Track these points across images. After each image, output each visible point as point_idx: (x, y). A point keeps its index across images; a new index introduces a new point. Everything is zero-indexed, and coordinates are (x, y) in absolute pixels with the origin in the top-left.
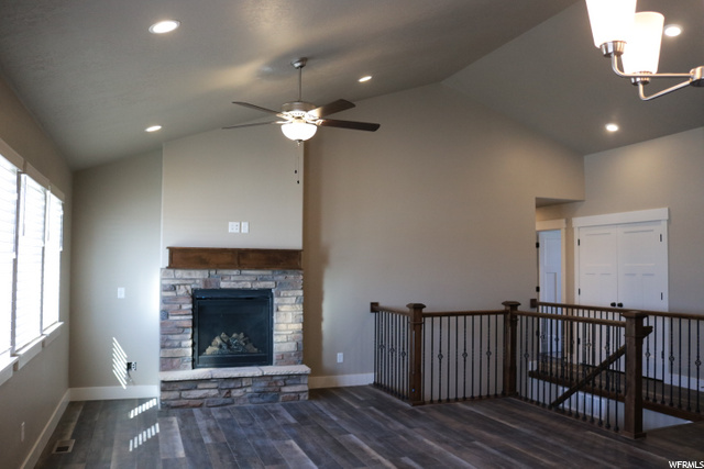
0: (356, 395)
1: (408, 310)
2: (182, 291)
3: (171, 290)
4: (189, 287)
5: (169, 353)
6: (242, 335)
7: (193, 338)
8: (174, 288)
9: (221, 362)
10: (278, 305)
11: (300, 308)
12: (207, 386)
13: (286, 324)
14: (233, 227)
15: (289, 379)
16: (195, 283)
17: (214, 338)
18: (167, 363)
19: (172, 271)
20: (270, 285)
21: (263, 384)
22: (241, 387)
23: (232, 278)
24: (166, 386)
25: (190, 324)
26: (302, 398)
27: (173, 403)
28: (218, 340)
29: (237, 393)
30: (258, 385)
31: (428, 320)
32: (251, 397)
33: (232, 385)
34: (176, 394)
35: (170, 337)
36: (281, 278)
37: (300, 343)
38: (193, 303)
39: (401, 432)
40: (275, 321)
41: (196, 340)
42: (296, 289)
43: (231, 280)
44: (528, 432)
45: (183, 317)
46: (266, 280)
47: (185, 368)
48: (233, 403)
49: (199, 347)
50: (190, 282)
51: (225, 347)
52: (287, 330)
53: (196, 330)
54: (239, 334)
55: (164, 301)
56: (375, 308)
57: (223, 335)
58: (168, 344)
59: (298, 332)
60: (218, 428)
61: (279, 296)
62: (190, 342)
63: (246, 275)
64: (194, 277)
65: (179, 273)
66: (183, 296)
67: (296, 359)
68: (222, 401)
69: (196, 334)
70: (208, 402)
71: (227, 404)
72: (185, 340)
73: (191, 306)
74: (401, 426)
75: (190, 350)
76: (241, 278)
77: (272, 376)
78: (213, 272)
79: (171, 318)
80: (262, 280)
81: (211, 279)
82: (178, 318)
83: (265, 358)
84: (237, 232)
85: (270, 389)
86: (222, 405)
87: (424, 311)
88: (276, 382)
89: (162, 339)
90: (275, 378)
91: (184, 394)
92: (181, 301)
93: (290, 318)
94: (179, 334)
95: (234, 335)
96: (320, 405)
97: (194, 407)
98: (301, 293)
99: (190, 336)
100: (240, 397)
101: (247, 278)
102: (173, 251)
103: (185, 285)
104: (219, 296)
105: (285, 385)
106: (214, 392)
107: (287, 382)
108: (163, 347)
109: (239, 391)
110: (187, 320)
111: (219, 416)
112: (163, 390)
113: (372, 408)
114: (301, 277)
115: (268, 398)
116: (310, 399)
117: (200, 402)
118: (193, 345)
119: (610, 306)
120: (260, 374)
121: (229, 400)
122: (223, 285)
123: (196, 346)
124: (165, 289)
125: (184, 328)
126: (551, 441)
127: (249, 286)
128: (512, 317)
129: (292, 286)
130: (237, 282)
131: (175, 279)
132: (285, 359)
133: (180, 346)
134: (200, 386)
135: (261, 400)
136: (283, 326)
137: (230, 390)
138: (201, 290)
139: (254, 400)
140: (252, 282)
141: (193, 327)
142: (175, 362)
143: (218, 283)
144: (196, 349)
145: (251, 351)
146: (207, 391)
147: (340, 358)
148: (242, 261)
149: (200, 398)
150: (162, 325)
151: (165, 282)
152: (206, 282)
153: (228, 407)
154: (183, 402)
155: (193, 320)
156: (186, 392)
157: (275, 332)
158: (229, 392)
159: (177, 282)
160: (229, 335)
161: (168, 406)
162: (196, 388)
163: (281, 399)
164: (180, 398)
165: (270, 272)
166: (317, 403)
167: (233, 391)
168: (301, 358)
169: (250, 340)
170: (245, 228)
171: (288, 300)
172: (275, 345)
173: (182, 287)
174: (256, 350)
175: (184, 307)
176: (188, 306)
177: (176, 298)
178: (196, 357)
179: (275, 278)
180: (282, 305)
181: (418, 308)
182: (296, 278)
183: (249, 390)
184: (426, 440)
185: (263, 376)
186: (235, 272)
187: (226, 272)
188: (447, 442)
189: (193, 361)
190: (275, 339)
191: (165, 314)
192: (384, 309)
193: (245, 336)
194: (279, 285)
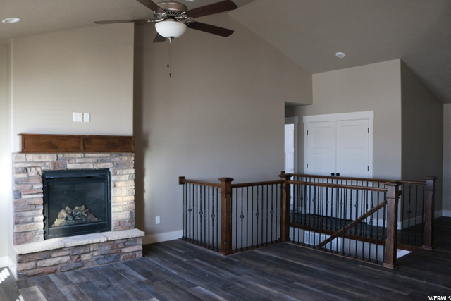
0: (176, 249)
1: (220, 182)
2: (33, 173)
3: (23, 172)
4: (39, 169)
5: (22, 228)
6: (83, 207)
7: (43, 213)
8: (26, 170)
9: (69, 231)
10: (115, 182)
11: (132, 183)
12: (60, 254)
13: (121, 197)
14: (76, 117)
15: (128, 242)
16: (45, 165)
17: (60, 211)
18: (20, 238)
19: (23, 155)
20: (108, 165)
21: (107, 248)
22: (90, 252)
23: (77, 161)
24: (23, 258)
25: (42, 201)
26: (137, 256)
27: (30, 272)
28: (63, 213)
29: (85, 257)
30: (103, 249)
31: (234, 189)
32: (97, 260)
33: (82, 251)
34: (32, 264)
35: (23, 214)
36: (117, 159)
37: (133, 211)
38: (43, 182)
39: (234, 279)
40: (113, 195)
41: (46, 215)
42: (129, 168)
43: (77, 162)
44: (323, 270)
45: (35, 196)
46: (105, 161)
47: (38, 239)
48: (83, 266)
49: (49, 220)
50: (40, 165)
51: (70, 218)
52: (122, 202)
53: (46, 206)
54: (80, 206)
55: (17, 182)
56: (182, 180)
57: (67, 208)
58: (22, 220)
59: (132, 203)
60: (82, 294)
61: (115, 174)
62: (42, 217)
63: (89, 157)
64: (44, 160)
65: (31, 157)
66: (34, 177)
67: (130, 224)
68: (73, 265)
69: (46, 209)
70: (61, 268)
71: (78, 268)
72: (37, 215)
73: (41, 186)
74: (231, 275)
75: (42, 224)
76: (84, 160)
77: (114, 241)
78: (60, 156)
79: (23, 197)
80: (102, 161)
81: (59, 161)
82: (30, 196)
83: (105, 226)
84: (80, 122)
85: (114, 251)
86: (74, 269)
87: (233, 183)
88: (117, 245)
89: (16, 216)
90: (116, 242)
91: (39, 263)
92: (32, 181)
93: (125, 192)
94: (32, 210)
95: (77, 208)
96: (154, 260)
97: (49, 273)
98: (133, 171)
99: (41, 212)
100: (88, 261)
101: (90, 160)
102: (25, 138)
103: (35, 167)
104: (66, 176)
105: (125, 247)
106: (66, 259)
107: (126, 244)
108: (17, 223)
109: (87, 255)
110: (38, 198)
111: (75, 280)
112: (20, 262)
113: (196, 260)
114: (133, 158)
115: (111, 259)
116: (143, 256)
117: (54, 268)
118: (44, 220)
119: (330, 175)
120: (106, 240)
121: (79, 264)
122: (70, 166)
123: (47, 219)
124: (17, 171)
125: (36, 205)
126: (344, 276)
127: (91, 167)
128: (286, 185)
129: (125, 166)
130: (81, 163)
131: (27, 162)
132: (122, 225)
133: (33, 221)
134: (54, 255)
135: (106, 261)
136: (119, 199)
137: (80, 255)
138: (50, 172)
139: (101, 261)
140: (94, 163)
141: (44, 204)
142: (28, 236)
143: (65, 165)
144: (47, 222)
145: (93, 221)
146: (60, 258)
147: (158, 220)
148: (87, 146)
149: (55, 265)
150: (15, 204)
151: (18, 165)
152: (54, 164)
153: (79, 270)
154: (39, 270)
155: (44, 198)
156: (42, 262)
157: (112, 204)
158: (80, 257)
159: (29, 165)
160: (72, 208)
161: (25, 276)
162: (50, 257)
163: (121, 258)
164: (36, 267)
165: (108, 155)
166: (151, 259)
167: (82, 256)
168: (134, 224)
169: (90, 212)
170: (87, 116)
171: (123, 178)
172: (113, 215)
173: (33, 169)
174: (96, 219)
175: (36, 187)
176: (39, 186)
177: (28, 179)
178: (46, 229)
179: (113, 160)
180: (118, 181)
181: (229, 180)
182: (129, 159)
183: (96, 254)
184: (259, 285)
185: (108, 241)
186: (79, 155)
187: (71, 155)
188: (275, 286)
189: (45, 233)
190: (113, 209)
191: (18, 194)
192: (190, 182)
193: (86, 208)
194: (116, 165)
